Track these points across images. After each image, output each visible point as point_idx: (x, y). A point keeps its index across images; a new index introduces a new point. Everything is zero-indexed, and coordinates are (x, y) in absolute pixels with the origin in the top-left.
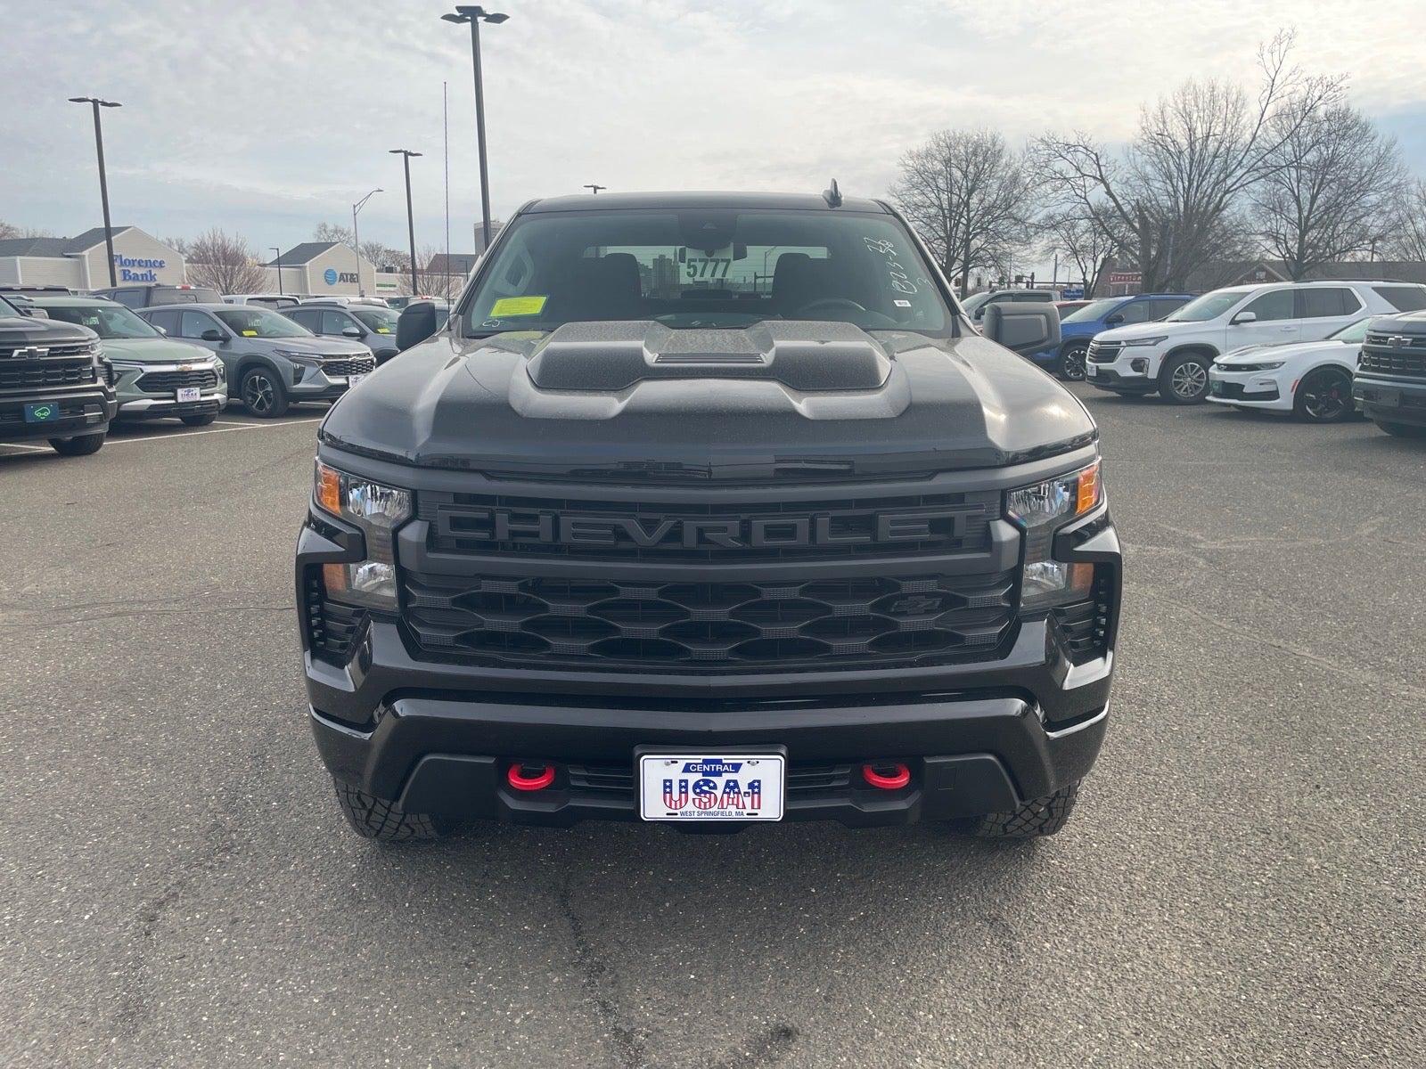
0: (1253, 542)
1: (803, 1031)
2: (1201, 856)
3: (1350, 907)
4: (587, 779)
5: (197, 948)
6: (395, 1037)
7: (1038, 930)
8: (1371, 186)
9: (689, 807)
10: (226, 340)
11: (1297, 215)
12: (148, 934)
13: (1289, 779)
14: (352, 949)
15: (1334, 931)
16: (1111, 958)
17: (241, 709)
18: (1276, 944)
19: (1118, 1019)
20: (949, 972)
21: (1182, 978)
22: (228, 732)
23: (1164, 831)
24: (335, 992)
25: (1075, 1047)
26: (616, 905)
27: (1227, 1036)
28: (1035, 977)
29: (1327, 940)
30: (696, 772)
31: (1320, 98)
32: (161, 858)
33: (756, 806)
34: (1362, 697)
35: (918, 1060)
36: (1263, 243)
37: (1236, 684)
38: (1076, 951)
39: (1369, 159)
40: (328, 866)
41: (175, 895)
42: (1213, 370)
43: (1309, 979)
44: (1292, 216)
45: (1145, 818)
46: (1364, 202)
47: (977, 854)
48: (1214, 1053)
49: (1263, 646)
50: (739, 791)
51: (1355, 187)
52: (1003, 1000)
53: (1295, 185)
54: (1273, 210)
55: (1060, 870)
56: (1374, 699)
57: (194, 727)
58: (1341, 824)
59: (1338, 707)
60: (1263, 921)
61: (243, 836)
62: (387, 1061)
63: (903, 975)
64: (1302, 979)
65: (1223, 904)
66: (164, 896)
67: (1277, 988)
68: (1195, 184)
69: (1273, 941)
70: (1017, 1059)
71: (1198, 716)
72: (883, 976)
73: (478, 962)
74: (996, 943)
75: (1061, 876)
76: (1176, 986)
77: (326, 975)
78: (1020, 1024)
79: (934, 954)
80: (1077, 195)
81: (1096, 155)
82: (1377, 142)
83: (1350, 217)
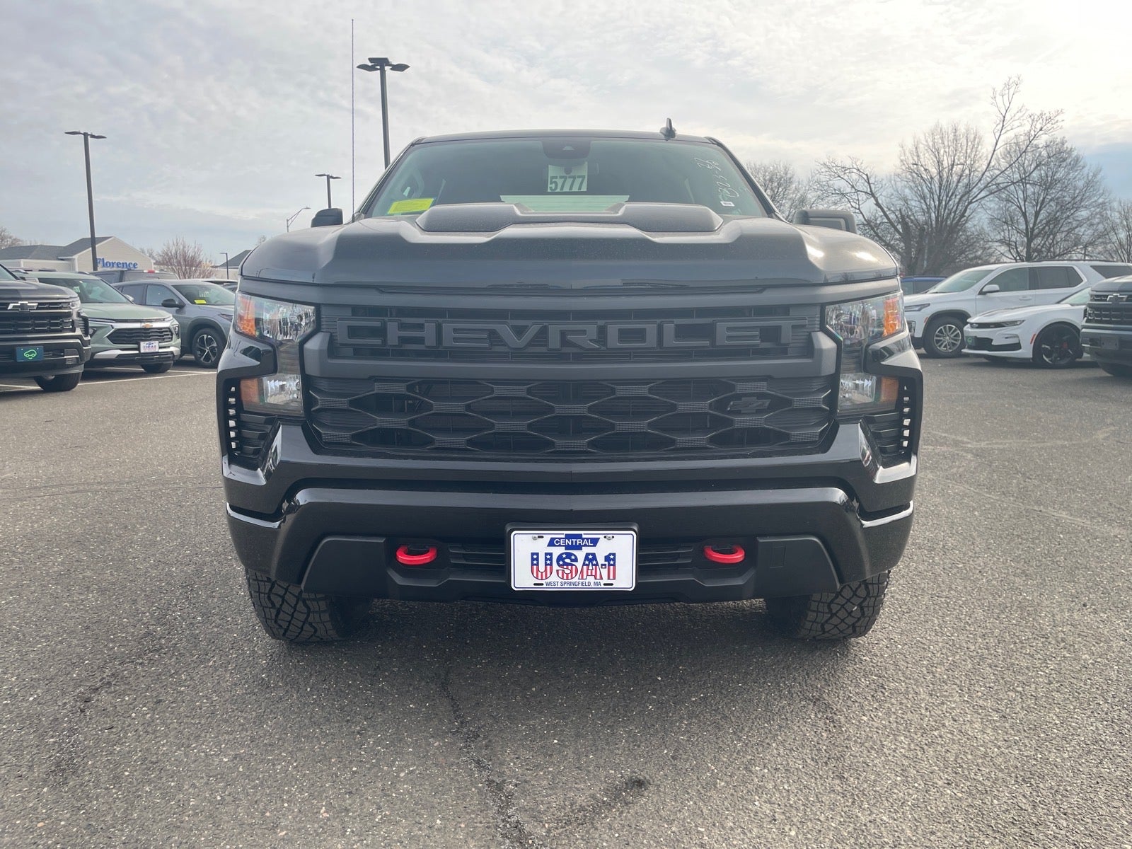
0: (1010, 443)
1: (653, 781)
2: (991, 654)
3: (1124, 690)
4: (465, 557)
5: (125, 721)
6: (293, 787)
7: (856, 707)
8: (1082, 204)
9: (554, 578)
10: (181, 307)
11: (1024, 227)
12: (82, 711)
13: (1060, 600)
14: (259, 721)
15: (1112, 707)
16: (921, 728)
17: (176, 554)
18: (1063, 717)
19: (932, 773)
20: (780, 738)
21: (984, 742)
22: (163, 569)
23: (958, 636)
24: (243, 753)
25: (895, 793)
26: (489, 689)
27: (1029, 785)
28: (856, 741)
29: (1106, 714)
30: (560, 545)
31: (1041, 130)
32: (99, 657)
33: (611, 577)
34: (1114, 544)
35: (756, 803)
36: (999, 248)
37: (1008, 535)
38: (890, 722)
39: (1080, 184)
40: (242, 662)
41: (109, 683)
42: (967, 328)
43: (1095, 742)
44: (1021, 227)
45: (941, 628)
46: (1077, 216)
47: (799, 653)
48: (1018, 798)
49: (1027, 511)
50: (597, 563)
51: (1070, 205)
52: (829, 758)
53: (1022, 203)
54: (1006, 222)
55: (871, 664)
56: (1123, 546)
57: (135, 566)
58: (1108, 632)
59: (1094, 551)
60: (1050, 700)
61: (171, 641)
62: (286, 805)
63: (740, 740)
64: (1089, 742)
65: (1014, 688)
66: (99, 684)
67: (1068, 749)
68: (944, 203)
69: (1060, 715)
70: (844, 803)
71: (978, 558)
72: (722, 741)
73: (369, 731)
74: (819, 717)
75: (873, 669)
76: (981, 748)
77: (235, 741)
78: (845, 776)
79: (766, 725)
80: (852, 207)
81: (867, 175)
82: (1086, 171)
83: (1066, 229)
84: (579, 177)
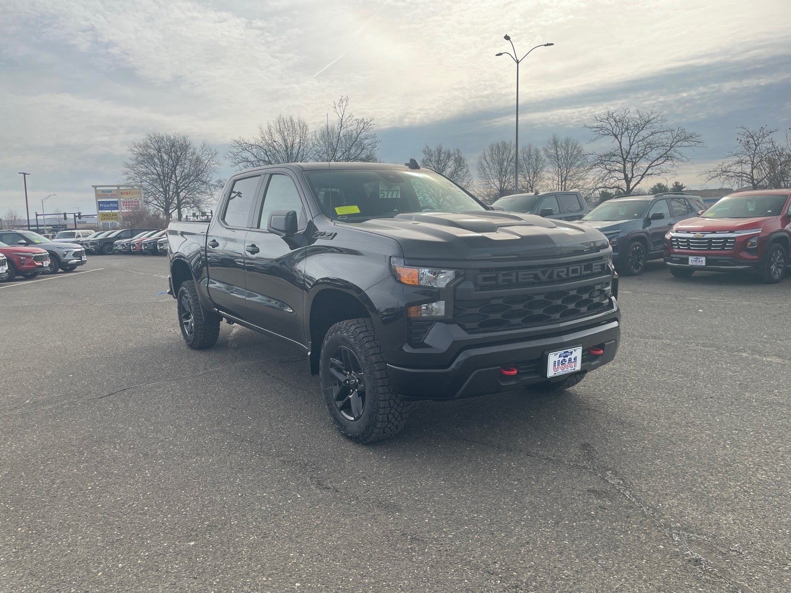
9: (560, 370)
30: (562, 357)
33: (575, 366)
50: (572, 361)
84: (396, 191)
